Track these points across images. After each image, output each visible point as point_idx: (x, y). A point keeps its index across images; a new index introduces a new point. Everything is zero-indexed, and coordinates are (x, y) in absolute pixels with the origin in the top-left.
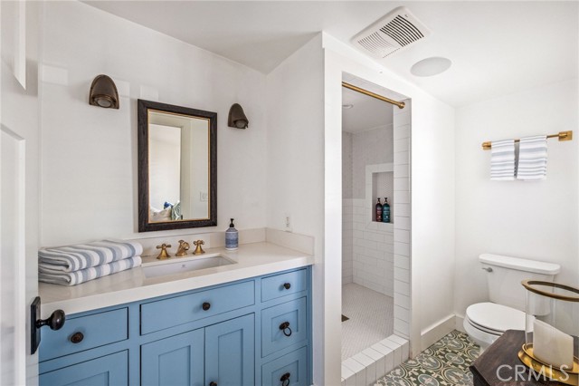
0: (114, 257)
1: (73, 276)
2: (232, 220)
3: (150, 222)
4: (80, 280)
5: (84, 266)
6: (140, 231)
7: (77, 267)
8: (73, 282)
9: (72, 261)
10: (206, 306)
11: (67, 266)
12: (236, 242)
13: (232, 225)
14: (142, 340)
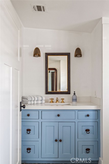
0: (37, 99)
1: (28, 102)
2: (74, 92)
3: (49, 91)
4: (30, 104)
5: (31, 100)
6: (46, 94)
7: (29, 100)
8: (28, 104)
9: (28, 98)
10: (58, 115)
11: (27, 99)
12: (76, 100)
13: (74, 94)
14: (42, 120)
